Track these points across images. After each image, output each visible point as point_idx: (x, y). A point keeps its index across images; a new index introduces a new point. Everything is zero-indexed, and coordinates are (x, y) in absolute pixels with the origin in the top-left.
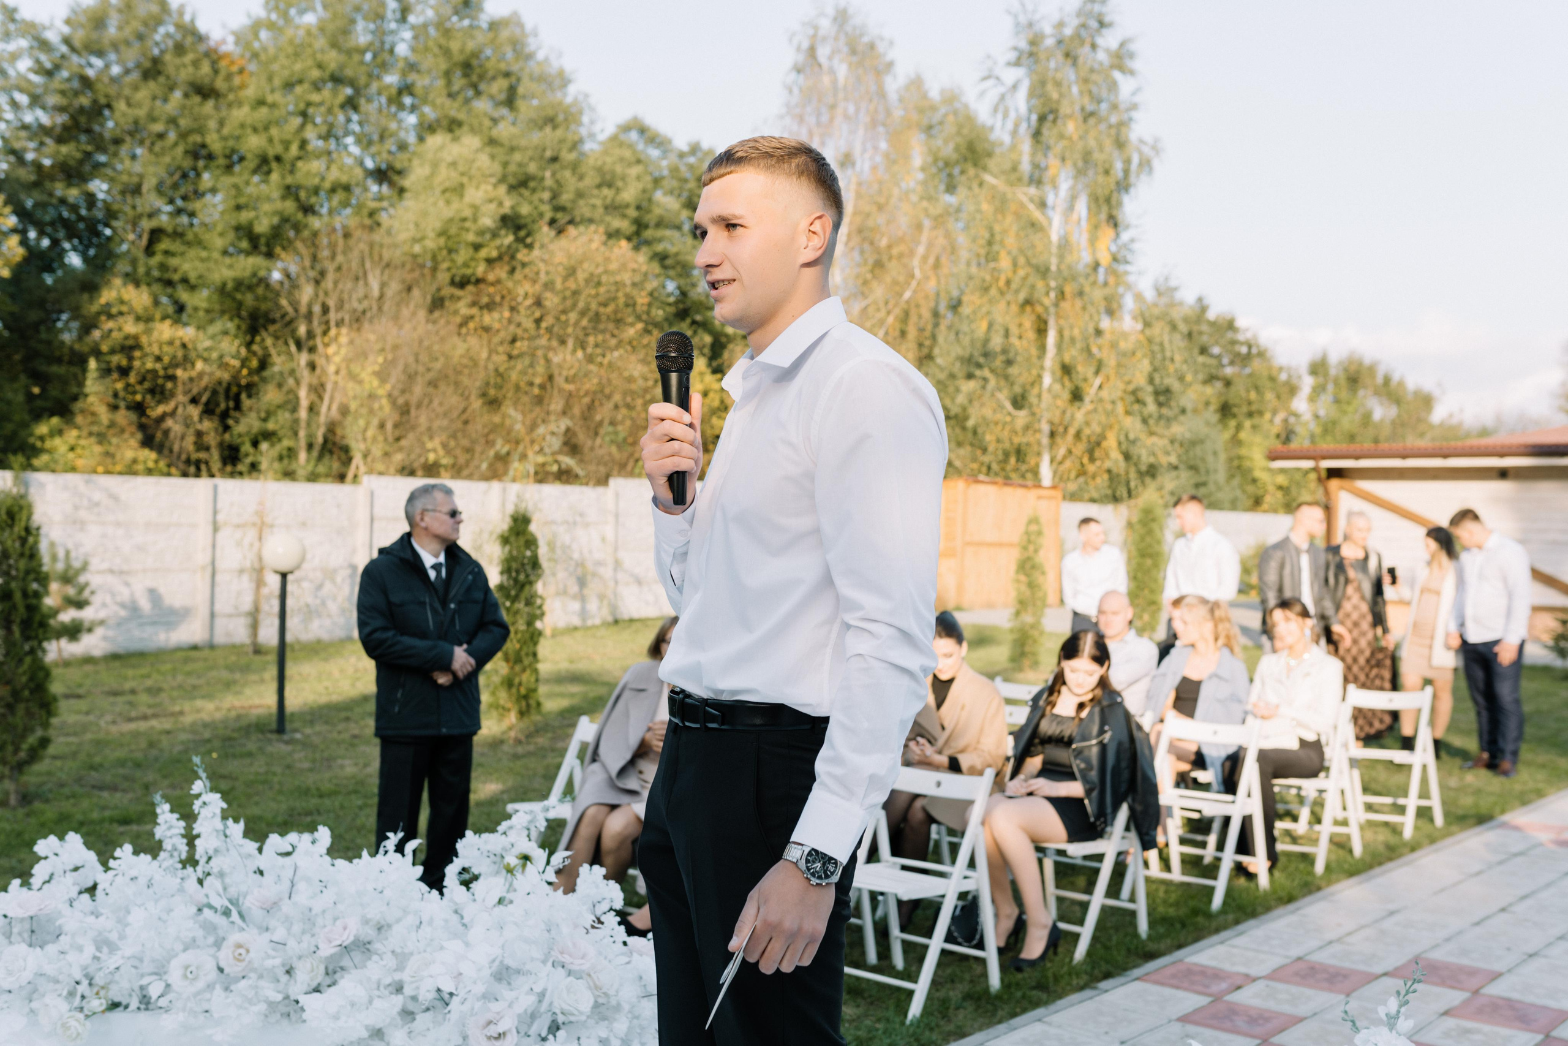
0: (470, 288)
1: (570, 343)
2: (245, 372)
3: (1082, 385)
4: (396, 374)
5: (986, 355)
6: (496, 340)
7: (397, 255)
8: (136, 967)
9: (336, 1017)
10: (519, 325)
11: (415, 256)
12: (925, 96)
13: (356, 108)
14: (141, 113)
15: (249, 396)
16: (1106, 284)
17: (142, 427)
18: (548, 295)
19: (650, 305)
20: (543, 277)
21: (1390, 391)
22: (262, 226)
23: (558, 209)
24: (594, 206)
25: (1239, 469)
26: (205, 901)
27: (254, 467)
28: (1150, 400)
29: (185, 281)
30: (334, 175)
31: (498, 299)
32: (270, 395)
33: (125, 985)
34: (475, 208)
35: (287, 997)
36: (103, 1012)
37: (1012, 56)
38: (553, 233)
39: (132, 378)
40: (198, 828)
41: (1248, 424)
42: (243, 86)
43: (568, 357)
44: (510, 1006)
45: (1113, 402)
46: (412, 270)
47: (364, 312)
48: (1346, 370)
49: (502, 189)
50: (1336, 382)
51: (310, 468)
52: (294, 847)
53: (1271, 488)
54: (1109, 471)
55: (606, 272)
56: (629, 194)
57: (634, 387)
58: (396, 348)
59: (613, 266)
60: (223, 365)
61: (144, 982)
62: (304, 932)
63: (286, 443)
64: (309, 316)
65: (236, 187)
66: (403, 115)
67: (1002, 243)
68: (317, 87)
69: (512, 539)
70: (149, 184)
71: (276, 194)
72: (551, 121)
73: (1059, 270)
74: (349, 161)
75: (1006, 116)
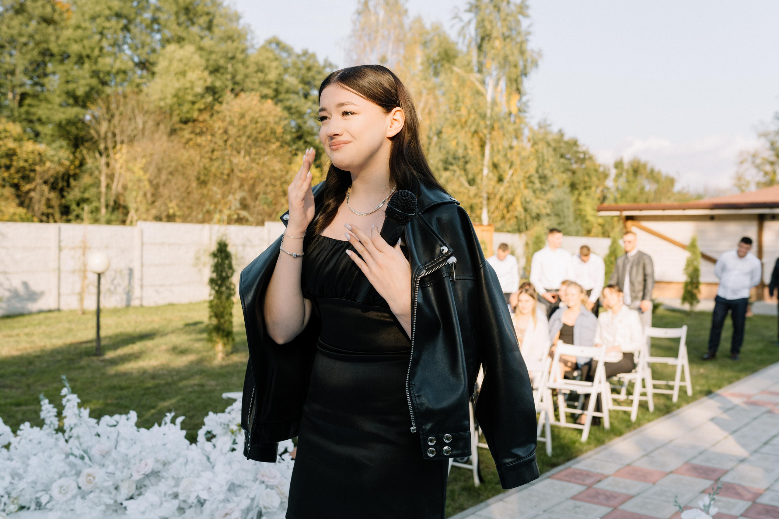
0: (190, 124)
1: (242, 153)
2: (72, 167)
3: (502, 173)
4: (152, 169)
5: (455, 158)
6: (204, 151)
7: (152, 107)
8: (33, 487)
9: (144, 513)
10: (215, 143)
11: (161, 108)
12: (422, 27)
13: (128, 30)
14: (15, 32)
15: (75, 180)
16: (515, 123)
17: (18, 196)
18: (230, 128)
19: (283, 133)
20: (228, 119)
21: (653, 176)
22: (81, 92)
23: (235, 83)
24: (254, 83)
25: (580, 216)
26: (69, 451)
27: (78, 217)
28: (537, 181)
29: (39, 120)
30: (118, 65)
31: (204, 129)
32: (86, 180)
33: (28, 497)
34: (192, 83)
35: (116, 501)
36: (16, 511)
37: (467, 7)
38: (232, 96)
39: (13, 170)
40: (65, 413)
41: (584, 193)
42: (69, 18)
43: (242, 160)
44: (238, 505)
45: (519, 182)
46: (159, 115)
47: (134, 137)
48: (632, 166)
49: (206, 73)
50: (627, 172)
51: (108, 216)
52: (118, 422)
53: (595, 225)
54: (516, 217)
55: (261, 116)
56: (272, 76)
57: (275, 175)
58: (152, 155)
59: (264, 113)
60: (60, 164)
61: (38, 495)
62: (124, 467)
63: (95, 204)
64: (105, 138)
65: (66, 71)
66: (154, 34)
67: (463, 102)
68: (108, 19)
69: (219, 254)
70: (19, 70)
71: (87, 75)
72: (230, 38)
73: (492, 116)
74: (125, 58)
75: (464, 38)
